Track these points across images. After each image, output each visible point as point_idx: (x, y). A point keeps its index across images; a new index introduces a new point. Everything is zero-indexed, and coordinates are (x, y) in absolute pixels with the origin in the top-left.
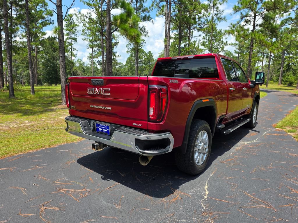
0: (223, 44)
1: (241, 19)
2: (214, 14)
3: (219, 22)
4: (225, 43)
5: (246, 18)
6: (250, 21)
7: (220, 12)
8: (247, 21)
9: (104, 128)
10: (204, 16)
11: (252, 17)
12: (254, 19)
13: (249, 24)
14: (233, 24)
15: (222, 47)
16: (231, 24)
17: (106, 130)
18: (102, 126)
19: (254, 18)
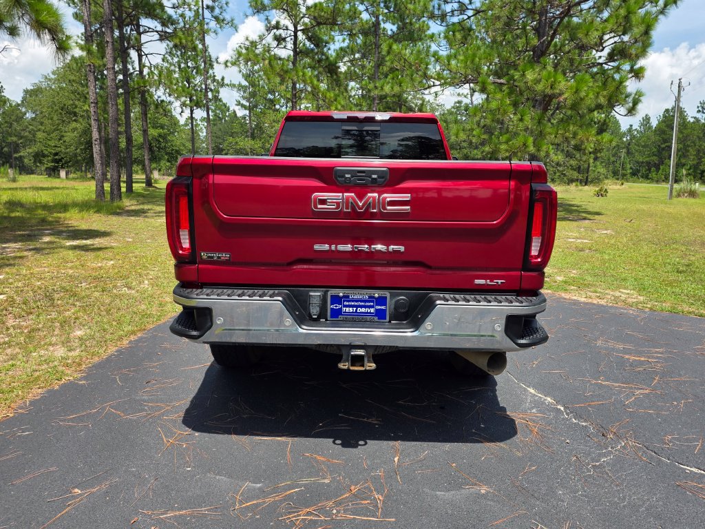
0: (215, 84)
1: (267, 31)
2: (205, 7)
3: (221, 28)
4: (220, 80)
5: (278, 32)
6: (284, 39)
7: (221, 4)
8: (279, 39)
9: (362, 304)
10: (186, 7)
11: (289, 32)
12: (293, 37)
13: (282, 46)
14: (250, 39)
15: (213, 88)
16: (247, 39)
17: (372, 310)
18: (357, 301)
19: (293, 34)
